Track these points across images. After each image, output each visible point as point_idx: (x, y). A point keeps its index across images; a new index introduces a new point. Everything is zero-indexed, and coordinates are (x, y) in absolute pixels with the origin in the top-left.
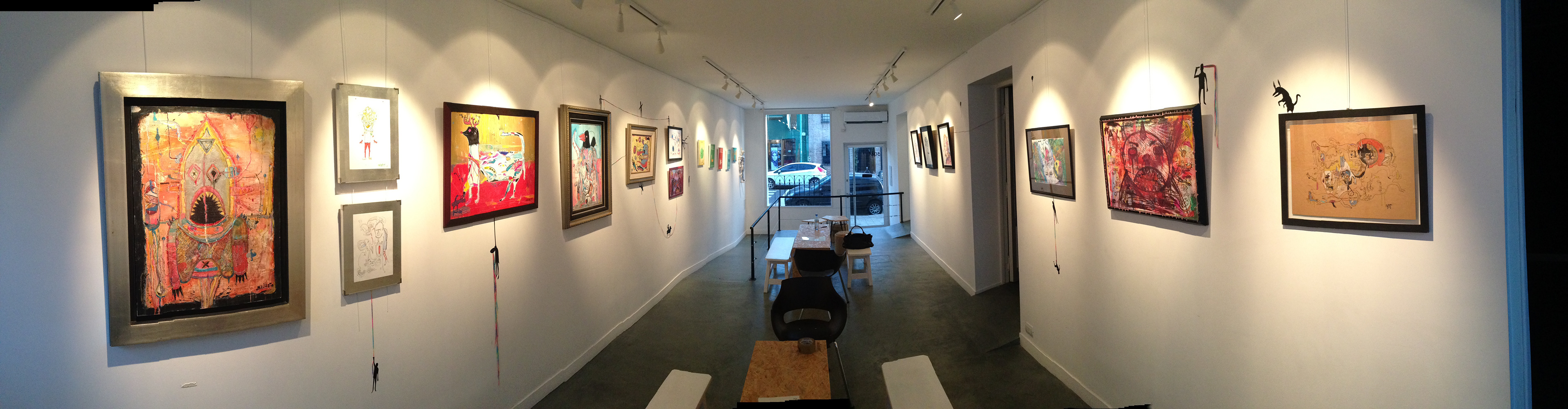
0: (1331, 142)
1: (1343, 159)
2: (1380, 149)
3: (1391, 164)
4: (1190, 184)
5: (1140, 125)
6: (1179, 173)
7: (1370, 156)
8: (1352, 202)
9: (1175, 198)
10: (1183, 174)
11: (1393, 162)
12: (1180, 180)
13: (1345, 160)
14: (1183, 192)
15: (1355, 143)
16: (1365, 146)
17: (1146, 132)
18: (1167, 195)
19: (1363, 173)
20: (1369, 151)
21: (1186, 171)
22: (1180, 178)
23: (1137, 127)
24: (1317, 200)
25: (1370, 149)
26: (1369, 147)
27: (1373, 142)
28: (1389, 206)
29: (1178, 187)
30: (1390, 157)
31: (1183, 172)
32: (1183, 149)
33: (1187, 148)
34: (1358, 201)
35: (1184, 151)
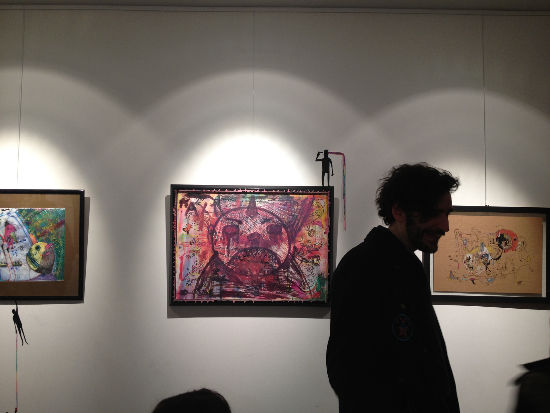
0: (473, 230)
1: (483, 245)
2: (514, 238)
3: (523, 250)
4: (317, 264)
5: (248, 200)
6: (304, 253)
7: (506, 244)
8: (489, 279)
9: (293, 280)
10: (308, 254)
11: (524, 249)
12: (303, 260)
13: (485, 245)
14: (307, 273)
15: (494, 233)
16: (502, 235)
17: (259, 208)
18: (282, 278)
19: (500, 257)
20: (505, 240)
21: (313, 250)
22: (304, 259)
23: (242, 201)
24: (458, 278)
25: (506, 238)
26: (506, 237)
27: (509, 232)
28: (520, 283)
29: (300, 268)
30: (522, 245)
31: (309, 251)
32: (311, 228)
33: (317, 228)
34: (494, 279)
35: (313, 231)
